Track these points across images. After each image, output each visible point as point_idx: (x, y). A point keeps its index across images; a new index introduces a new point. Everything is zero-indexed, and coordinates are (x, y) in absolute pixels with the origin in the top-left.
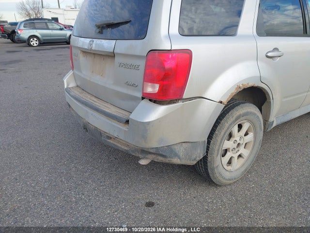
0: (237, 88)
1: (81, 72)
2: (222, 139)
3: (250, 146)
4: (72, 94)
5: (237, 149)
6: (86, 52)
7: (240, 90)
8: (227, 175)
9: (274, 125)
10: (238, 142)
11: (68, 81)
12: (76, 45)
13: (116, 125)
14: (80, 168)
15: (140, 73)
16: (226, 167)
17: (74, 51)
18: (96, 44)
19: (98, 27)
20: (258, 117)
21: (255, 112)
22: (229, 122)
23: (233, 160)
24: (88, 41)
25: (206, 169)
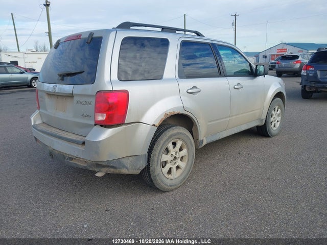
0: (165, 115)
1: (46, 110)
2: (159, 153)
3: (186, 159)
4: (39, 128)
5: (174, 162)
6: (50, 95)
7: (167, 116)
8: (168, 182)
9: (205, 143)
10: (174, 155)
11: (35, 119)
12: (42, 89)
13: (76, 147)
14: (47, 191)
15: (92, 107)
16: (166, 175)
17: (40, 94)
18: (59, 88)
19: (60, 75)
20: (187, 136)
21: (185, 133)
22: (164, 140)
23: (172, 170)
24: (52, 86)
25: (150, 177)
